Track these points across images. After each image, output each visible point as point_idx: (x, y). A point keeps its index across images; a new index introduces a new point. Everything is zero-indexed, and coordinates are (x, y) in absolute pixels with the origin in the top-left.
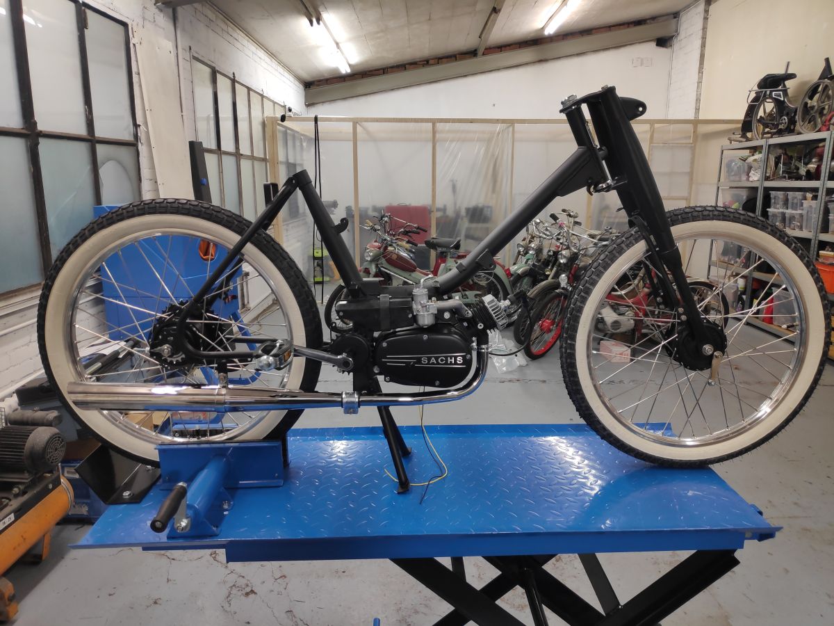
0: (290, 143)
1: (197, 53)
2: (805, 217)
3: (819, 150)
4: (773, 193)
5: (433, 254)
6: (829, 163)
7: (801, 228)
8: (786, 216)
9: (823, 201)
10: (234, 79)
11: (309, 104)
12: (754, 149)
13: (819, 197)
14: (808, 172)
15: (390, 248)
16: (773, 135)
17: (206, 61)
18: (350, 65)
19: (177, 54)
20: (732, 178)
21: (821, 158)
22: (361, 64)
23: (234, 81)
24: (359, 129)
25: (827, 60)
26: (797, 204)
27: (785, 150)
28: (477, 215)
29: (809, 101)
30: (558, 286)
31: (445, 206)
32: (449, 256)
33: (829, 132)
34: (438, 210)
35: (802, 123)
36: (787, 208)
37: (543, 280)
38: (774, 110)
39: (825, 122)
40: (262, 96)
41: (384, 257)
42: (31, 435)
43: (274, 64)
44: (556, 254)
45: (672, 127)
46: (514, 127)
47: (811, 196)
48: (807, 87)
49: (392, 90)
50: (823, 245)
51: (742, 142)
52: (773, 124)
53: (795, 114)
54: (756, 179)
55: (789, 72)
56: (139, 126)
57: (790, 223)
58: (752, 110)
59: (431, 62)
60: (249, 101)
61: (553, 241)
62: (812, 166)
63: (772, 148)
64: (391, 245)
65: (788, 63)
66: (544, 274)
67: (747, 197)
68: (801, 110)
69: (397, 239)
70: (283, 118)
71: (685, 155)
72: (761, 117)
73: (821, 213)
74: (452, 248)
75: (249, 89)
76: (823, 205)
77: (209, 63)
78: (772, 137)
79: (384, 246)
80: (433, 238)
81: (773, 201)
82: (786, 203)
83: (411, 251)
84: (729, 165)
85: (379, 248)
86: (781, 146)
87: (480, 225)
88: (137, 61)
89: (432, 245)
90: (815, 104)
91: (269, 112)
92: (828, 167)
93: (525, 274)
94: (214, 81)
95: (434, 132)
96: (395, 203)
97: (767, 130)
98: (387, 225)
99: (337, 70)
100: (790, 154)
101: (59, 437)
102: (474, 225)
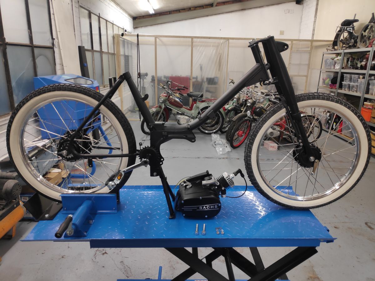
0: (126, 46)
1: (81, 4)
2: (359, 87)
3: (367, 56)
4: (345, 75)
5: (191, 99)
6: (371, 62)
7: (357, 91)
8: (350, 85)
9: (367, 79)
10: (100, 16)
11: (135, 27)
12: (338, 54)
13: (366, 78)
14: (361, 66)
15: (171, 97)
16: (346, 48)
17: (86, 8)
18: (154, 10)
19: (72, 4)
20: (327, 67)
21: (367, 59)
22: (159, 9)
23: (99, 17)
24: (157, 40)
25: (373, 14)
26: (355, 80)
27: (352, 55)
28: (211, 81)
29: (364, 33)
30: (246, 116)
31: (197, 76)
32: (198, 101)
33: (372, 48)
34: (193, 78)
35: (360, 43)
36: (351, 82)
37: (240, 113)
38: (348, 36)
39: (370, 43)
40: (113, 24)
41: (168, 101)
42: (6, 184)
43: (118, 9)
44: (246, 101)
45: (301, 43)
46: (229, 41)
47: (362, 77)
48: (363, 26)
49: (174, 22)
50: (366, 100)
51: (332, 51)
52: (347, 43)
53: (357, 39)
54: (338, 68)
55: (356, 18)
56: (55, 39)
57: (352, 89)
58: (338, 36)
59: (192, 9)
60: (107, 26)
61: (245, 95)
62: (363, 63)
63: (346, 54)
64: (171, 95)
65: (355, 15)
66: (240, 110)
67: (333, 76)
68: (360, 36)
69: (174, 93)
70: (123, 35)
71: (306, 56)
72: (342, 39)
73: (366, 85)
74: (199, 97)
75: (107, 21)
76: (367, 81)
77: (87, 8)
78: (346, 49)
79: (168, 95)
80: (191, 92)
81: (345, 78)
82: (351, 80)
83: (180, 98)
84: (326, 61)
85: (166, 97)
86: (350, 53)
87: (212, 86)
88: (53, 8)
89: (190, 96)
90: (366, 34)
91: (116, 32)
92: (370, 64)
93: (232, 110)
94: (90, 17)
95: (192, 43)
96: (174, 75)
97: (344, 45)
98: (170, 86)
99: (148, 12)
100: (354, 57)
101: (18, 185)
102: (210, 86)
